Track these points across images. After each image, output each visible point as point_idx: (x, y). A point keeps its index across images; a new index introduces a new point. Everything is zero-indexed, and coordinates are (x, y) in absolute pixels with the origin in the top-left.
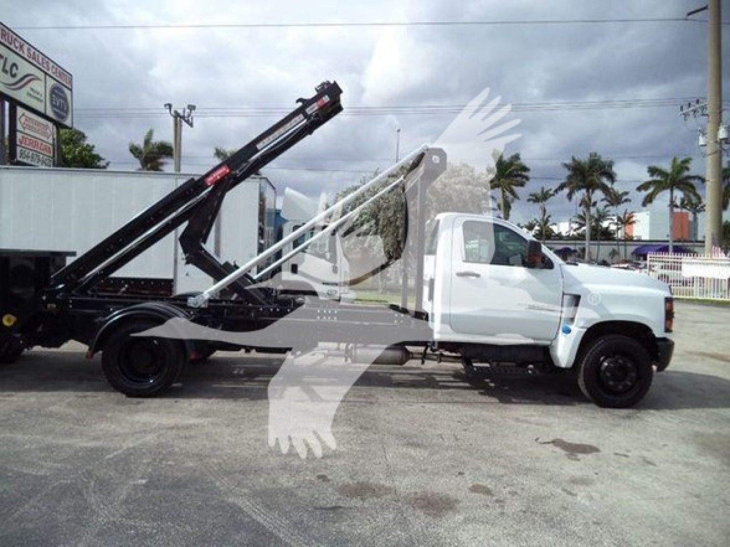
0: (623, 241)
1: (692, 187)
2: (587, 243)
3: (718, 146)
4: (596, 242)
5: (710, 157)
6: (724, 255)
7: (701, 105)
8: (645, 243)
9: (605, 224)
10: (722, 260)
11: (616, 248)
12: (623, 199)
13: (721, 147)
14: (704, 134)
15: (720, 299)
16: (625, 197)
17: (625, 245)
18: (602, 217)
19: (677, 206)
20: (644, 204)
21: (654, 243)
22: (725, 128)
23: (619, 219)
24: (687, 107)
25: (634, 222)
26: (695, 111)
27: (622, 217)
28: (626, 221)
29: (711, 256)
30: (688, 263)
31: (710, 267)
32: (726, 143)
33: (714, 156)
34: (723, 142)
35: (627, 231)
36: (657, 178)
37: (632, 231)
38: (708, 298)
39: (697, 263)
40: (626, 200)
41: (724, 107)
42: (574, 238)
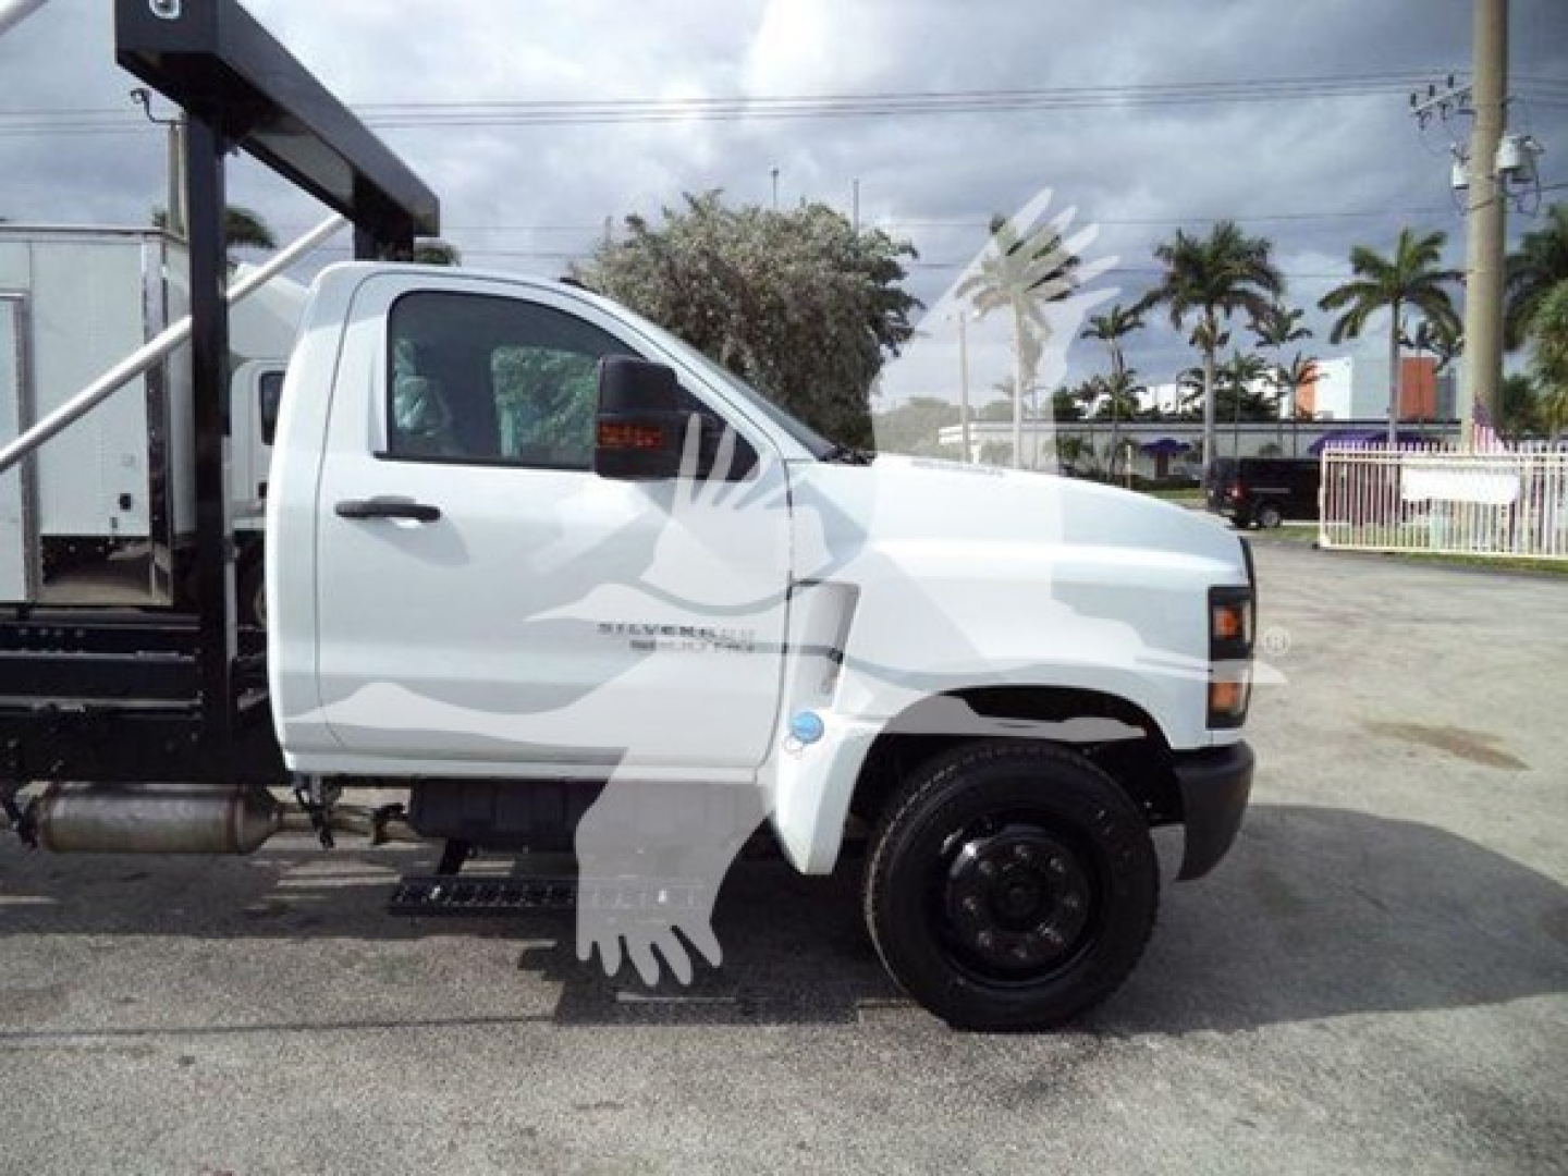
0: (1294, 422)
1: (1443, 297)
2: (1207, 427)
3: (1496, 187)
4: (1232, 426)
5: (1478, 213)
6: (1500, 445)
7: (1457, 89)
8: (1340, 427)
9: (1255, 386)
10: (1495, 459)
11: (1274, 438)
12: (1293, 330)
13: (1503, 189)
14: (1464, 160)
15: (1489, 554)
16: (1296, 325)
17: (1296, 431)
18: (1249, 370)
19: (1407, 342)
20: (1335, 338)
21: (1358, 427)
22: (1514, 142)
23: (1283, 375)
24: (1425, 95)
25: (1314, 379)
26: (1444, 107)
27: (1289, 370)
28: (1300, 377)
29: (1471, 449)
30: (1414, 467)
31: (1466, 475)
32: (1516, 180)
33: (1486, 209)
34: (1509, 177)
35: (1301, 400)
36: (1364, 278)
37: (1312, 403)
38: (1463, 552)
39: (1439, 467)
40: (1299, 333)
41: (1510, 94)
42: (1185, 418)
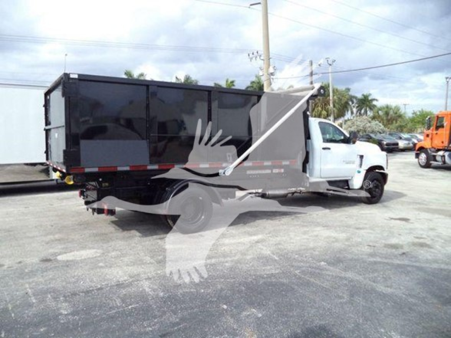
3: (269, 76)
7: (259, 54)
14: (261, 70)
22: (272, 67)
24: (251, 54)
26: (256, 57)
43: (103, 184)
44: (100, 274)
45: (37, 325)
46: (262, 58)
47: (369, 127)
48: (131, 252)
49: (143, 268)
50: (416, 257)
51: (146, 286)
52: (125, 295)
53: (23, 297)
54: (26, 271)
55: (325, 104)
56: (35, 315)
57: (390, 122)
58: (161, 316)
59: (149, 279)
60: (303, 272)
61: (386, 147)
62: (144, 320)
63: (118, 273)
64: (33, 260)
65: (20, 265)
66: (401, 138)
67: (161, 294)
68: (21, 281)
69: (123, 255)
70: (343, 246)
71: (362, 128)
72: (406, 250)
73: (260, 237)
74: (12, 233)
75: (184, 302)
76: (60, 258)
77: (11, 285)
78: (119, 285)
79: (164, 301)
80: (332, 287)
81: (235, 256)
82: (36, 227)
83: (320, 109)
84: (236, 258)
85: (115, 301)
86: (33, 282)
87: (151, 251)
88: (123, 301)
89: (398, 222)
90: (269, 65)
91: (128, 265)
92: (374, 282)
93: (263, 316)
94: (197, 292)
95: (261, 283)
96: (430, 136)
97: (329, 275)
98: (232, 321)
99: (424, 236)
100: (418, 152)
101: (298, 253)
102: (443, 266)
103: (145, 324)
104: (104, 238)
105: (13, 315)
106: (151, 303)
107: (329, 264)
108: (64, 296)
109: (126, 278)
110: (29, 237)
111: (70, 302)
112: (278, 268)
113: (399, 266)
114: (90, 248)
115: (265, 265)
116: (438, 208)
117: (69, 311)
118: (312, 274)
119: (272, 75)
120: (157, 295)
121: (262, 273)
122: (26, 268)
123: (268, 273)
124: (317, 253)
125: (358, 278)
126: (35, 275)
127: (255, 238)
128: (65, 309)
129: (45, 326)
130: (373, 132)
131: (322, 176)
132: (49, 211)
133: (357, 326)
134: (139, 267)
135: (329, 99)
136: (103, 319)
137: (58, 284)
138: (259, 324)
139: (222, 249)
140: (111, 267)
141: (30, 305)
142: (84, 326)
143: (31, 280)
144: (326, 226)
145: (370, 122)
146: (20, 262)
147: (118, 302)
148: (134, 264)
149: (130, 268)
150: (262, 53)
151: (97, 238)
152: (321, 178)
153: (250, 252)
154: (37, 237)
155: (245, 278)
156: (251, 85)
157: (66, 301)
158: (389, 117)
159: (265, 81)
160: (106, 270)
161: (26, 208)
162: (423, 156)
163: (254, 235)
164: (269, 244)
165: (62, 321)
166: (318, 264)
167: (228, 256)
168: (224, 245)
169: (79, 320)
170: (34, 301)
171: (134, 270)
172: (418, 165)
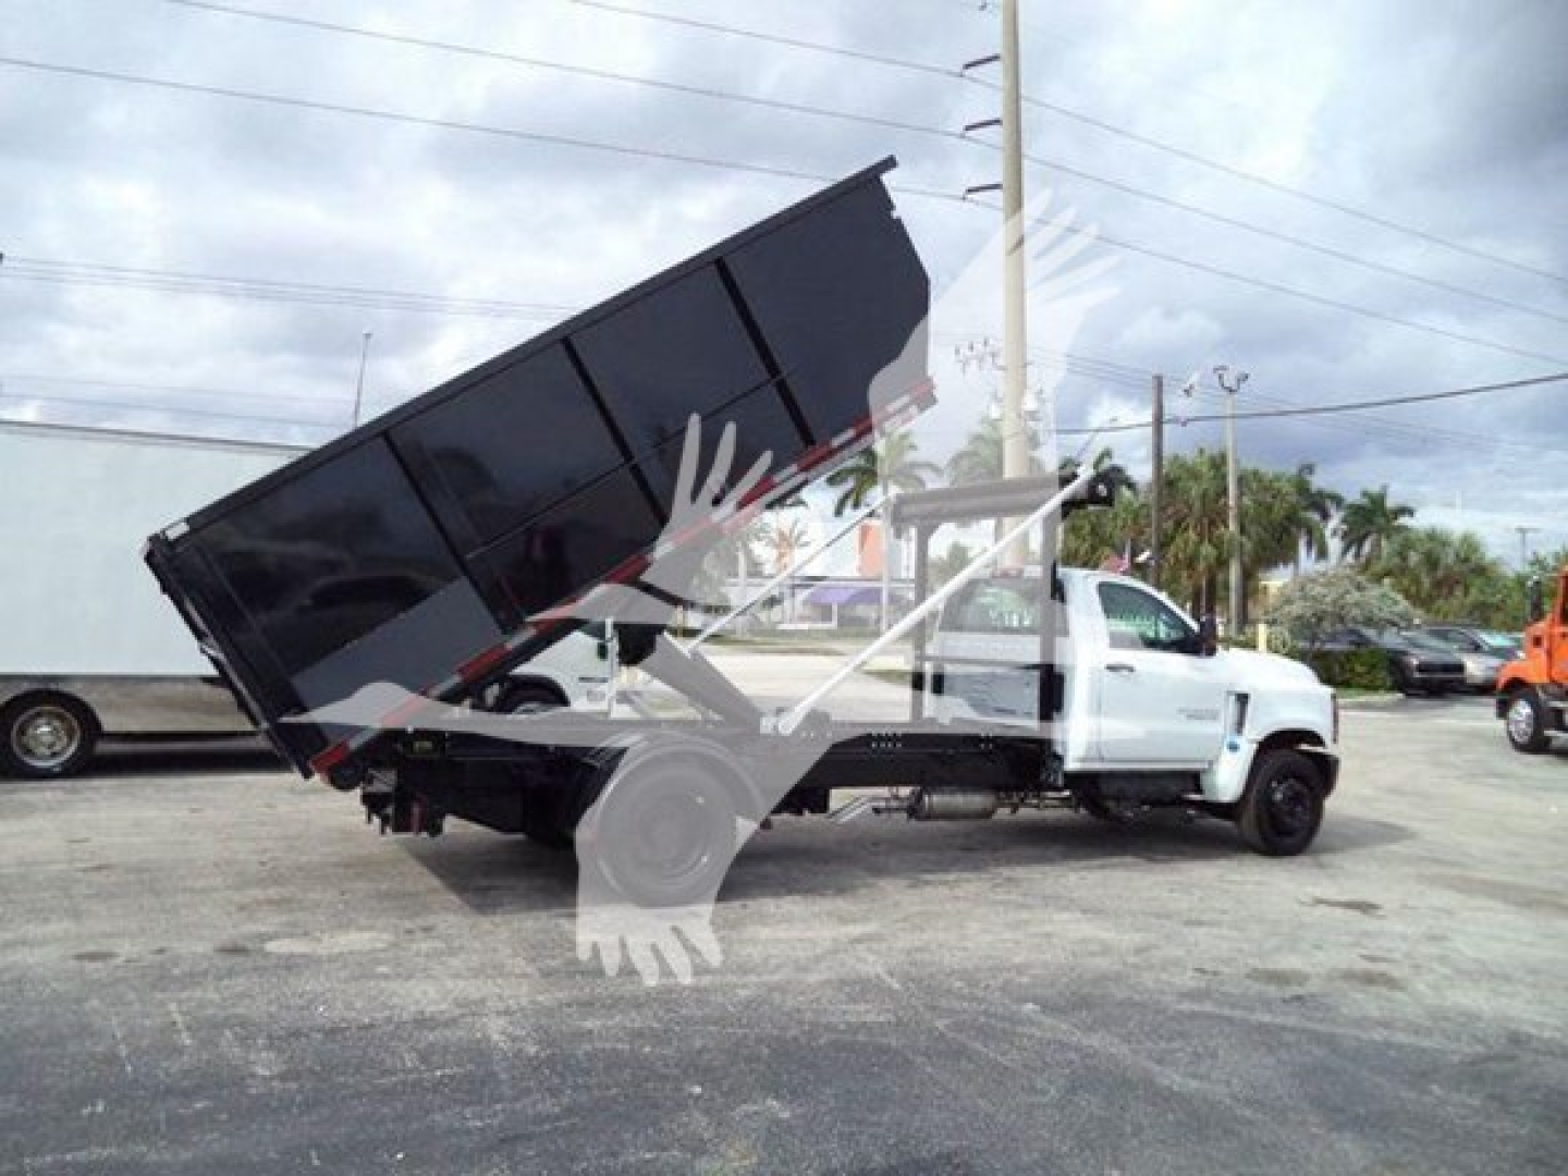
3: (1023, 423)
5: (1010, 440)
33: (1015, 439)
43: (417, 745)
44: (373, 993)
45: (188, 1095)
46: (1001, 362)
47: (1356, 604)
48: (477, 945)
49: (499, 986)
50: (1329, 1009)
51: (495, 1029)
52: (431, 1045)
53: (162, 1031)
54: (176, 972)
55: (1212, 523)
56: (186, 1074)
57: (1445, 591)
58: (516, 1099)
59: (507, 1012)
60: (959, 1027)
61: (1417, 675)
62: (469, 1104)
63: (425, 993)
64: (197, 948)
65: (159, 958)
66: (1477, 648)
67: (532, 1050)
68: (159, 996)
69: (452, 952)
70: (1117, 967)
71: (1330, 609)
72: (1313, 987)
73: (870, 927)
74: (146, 876)
75: (588, 1073)
76: (271, 946)
77: (130, 1003)
78: (423, 1022)
79: (535, 1065)
80: (1025, 1066)
81: (772, 973)
82: (216, 865)
83: (1192, 535)
84: (776, 978)
85: (402, 1058)
86: (189, 999)
87: (533, 947)
88: (424, 1057)
89: (1339, 911)
90: (1022, 386)
91: (457, 976)
92: (1160, 1062)
93: (795, 1117)
94: (632, 1050)
95: (822, 1041)
96: (1545, 643)
97: (1031, 1037)
98: (704, 1121)
99: (1397, 955)
100: (1506, 697)
101: (969, 977)
102: (1401, 1038)
103: (468, 1112)
104: (404, 902)
105: (129, 1068)
106: (497, 1068)
107: (1047, 1007)
108: (270, 1037)
109: (443, 1007)
110: (192, 890)
111: (280, 1051)
112: (888, 1011)
113: (1262, 1028)
114: (360, 929)
115: (852, 999)
116: (1508, 879)
117: (276, 1070)
118: (984, 1033)
119: (1034, 419)
120: (520, 1050)
121: (834, 1019)
122: (176, 965)
123: (853, 1020)
124: (1025, 980)
125: (1113, 1050)
126: (199, 983)
127: (856, 930)
128: (264, 1065)
129: (207, 1098)
130: (1369, 621)
131: (1106, 755)
132: (263, 824)
133: (1047, 1159)
134: (490, 982)
135: (1226, 504)
136: (359, 1095)
137: (257, 1009)
138: (775, 1134)
139: (744, 953)
140: (409, 977)
141: (179, 1051)
142: (308, 1106)
143: (184, 995)
144: (1092, 911)
145: (1359, 588)
146: (161, 951)
147: (410, 1060)
148: (477, 973)
149: (461, 983)
150: (1001, 345)
151: (386, 904)
152: (1102, 759)
153: (823, 965)
154: (215, 889)
155: (782, 1028)
156: (971, 448)
157: (270, 1047)
158: (1440, 573)
159: (1011, 436)
160: (393, 985)
161: (193, 811)
162: (1522, 710)
163: (854, 921)
164: (890, 949)
165: (253, 1091)
166: (1014, 1007)
167: (752, 971)
168: (754, 942)
169: (300, 1091)
170: (188, 1042)
171: (472, 989)
172: (1507, 741)
